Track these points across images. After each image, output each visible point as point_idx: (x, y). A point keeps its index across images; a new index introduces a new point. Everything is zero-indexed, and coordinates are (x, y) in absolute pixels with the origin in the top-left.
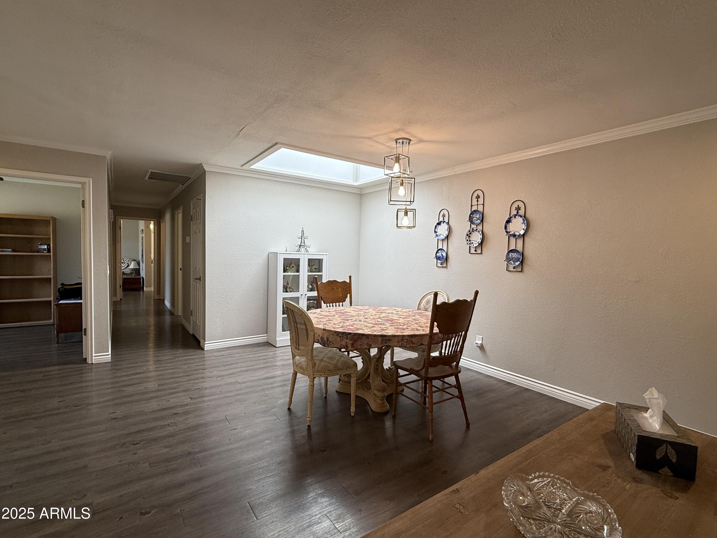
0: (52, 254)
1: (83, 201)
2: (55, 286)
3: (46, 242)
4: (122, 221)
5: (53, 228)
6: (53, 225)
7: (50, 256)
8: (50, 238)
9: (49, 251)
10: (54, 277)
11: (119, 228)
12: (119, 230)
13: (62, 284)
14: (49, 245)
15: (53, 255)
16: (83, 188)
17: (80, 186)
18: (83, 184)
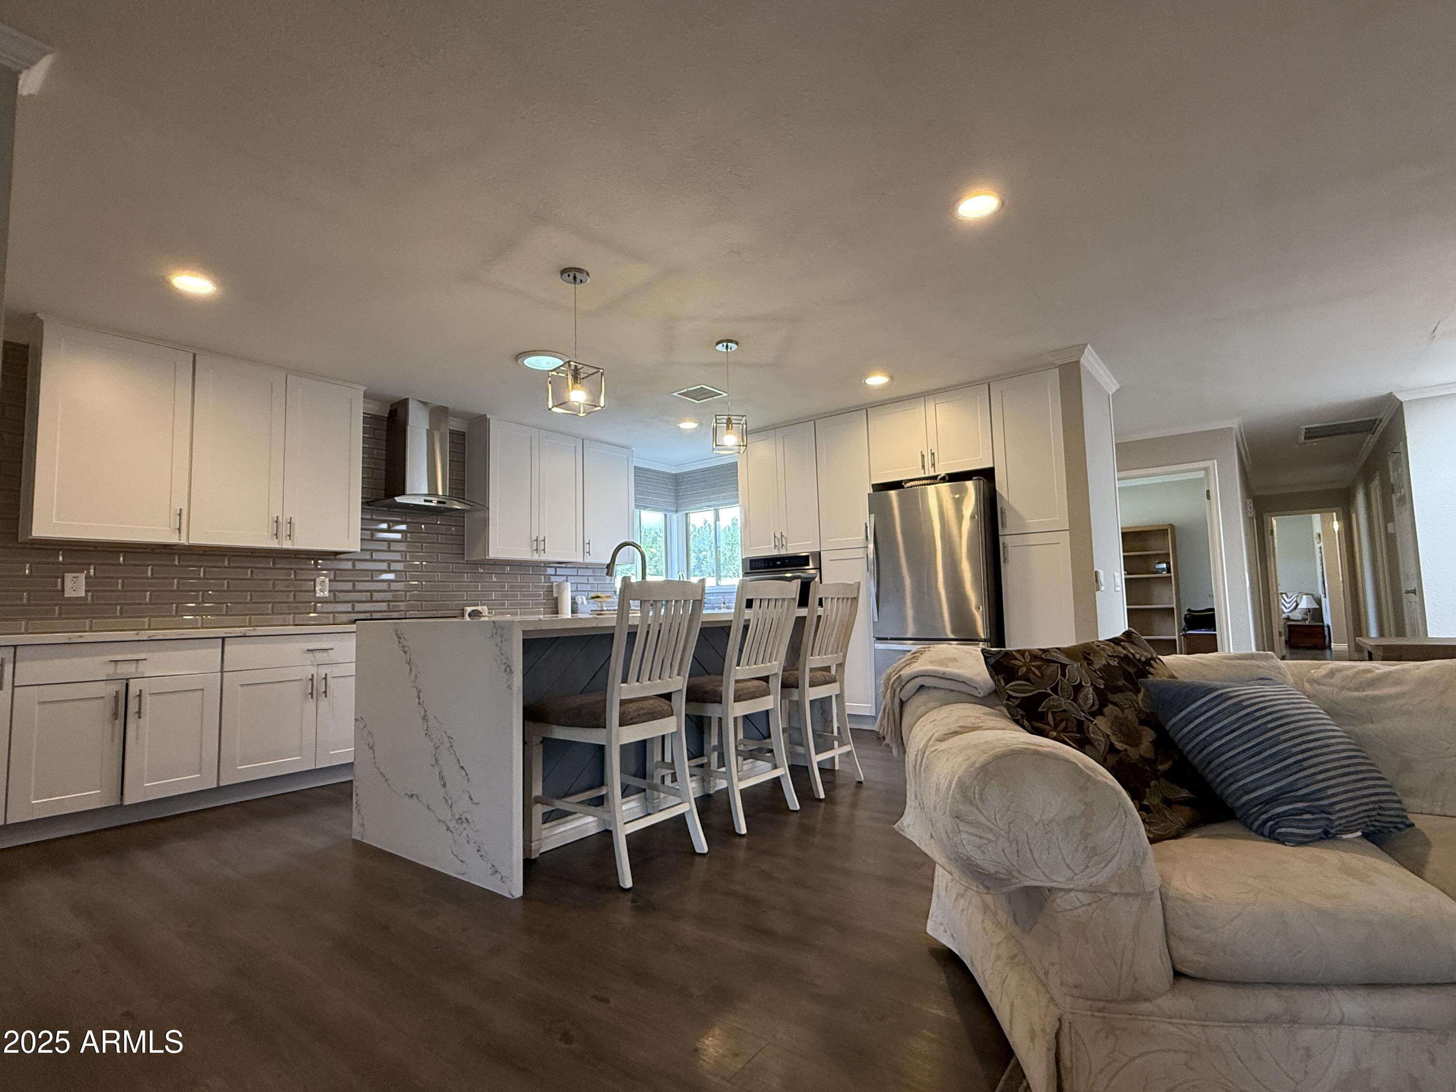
0: (1172, 574)
1: (1208, 491)
2: (1179, 613)
3: (1165, 558)
4: (1274, 522)
5: (1171, 537)
6: (1171, 534)
7: (1171, 577)
8: (1169, 554)
9: (1169, 571)
10: (1177, 606)
11: (1269, 533)
12: (1270, 537)
13: (1189, 610)
14: (1168, 563)
15: (1175, 576)
16: (1207, 474)
17: (1201, 474)
18: (1206, 469)
